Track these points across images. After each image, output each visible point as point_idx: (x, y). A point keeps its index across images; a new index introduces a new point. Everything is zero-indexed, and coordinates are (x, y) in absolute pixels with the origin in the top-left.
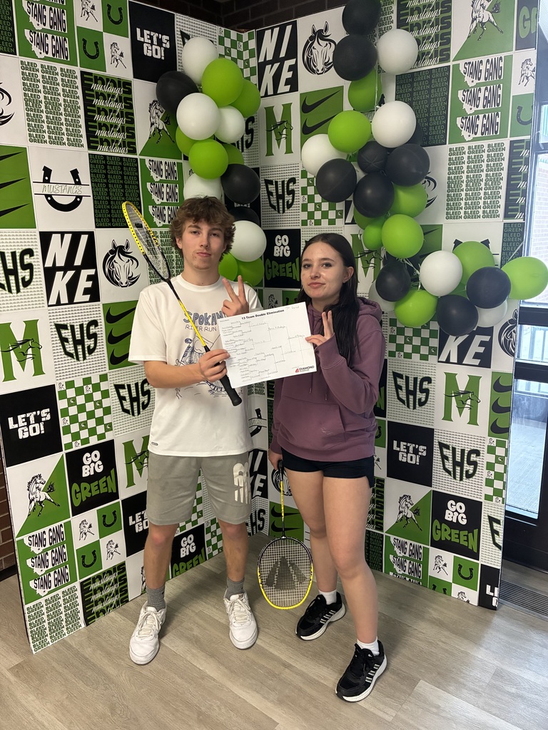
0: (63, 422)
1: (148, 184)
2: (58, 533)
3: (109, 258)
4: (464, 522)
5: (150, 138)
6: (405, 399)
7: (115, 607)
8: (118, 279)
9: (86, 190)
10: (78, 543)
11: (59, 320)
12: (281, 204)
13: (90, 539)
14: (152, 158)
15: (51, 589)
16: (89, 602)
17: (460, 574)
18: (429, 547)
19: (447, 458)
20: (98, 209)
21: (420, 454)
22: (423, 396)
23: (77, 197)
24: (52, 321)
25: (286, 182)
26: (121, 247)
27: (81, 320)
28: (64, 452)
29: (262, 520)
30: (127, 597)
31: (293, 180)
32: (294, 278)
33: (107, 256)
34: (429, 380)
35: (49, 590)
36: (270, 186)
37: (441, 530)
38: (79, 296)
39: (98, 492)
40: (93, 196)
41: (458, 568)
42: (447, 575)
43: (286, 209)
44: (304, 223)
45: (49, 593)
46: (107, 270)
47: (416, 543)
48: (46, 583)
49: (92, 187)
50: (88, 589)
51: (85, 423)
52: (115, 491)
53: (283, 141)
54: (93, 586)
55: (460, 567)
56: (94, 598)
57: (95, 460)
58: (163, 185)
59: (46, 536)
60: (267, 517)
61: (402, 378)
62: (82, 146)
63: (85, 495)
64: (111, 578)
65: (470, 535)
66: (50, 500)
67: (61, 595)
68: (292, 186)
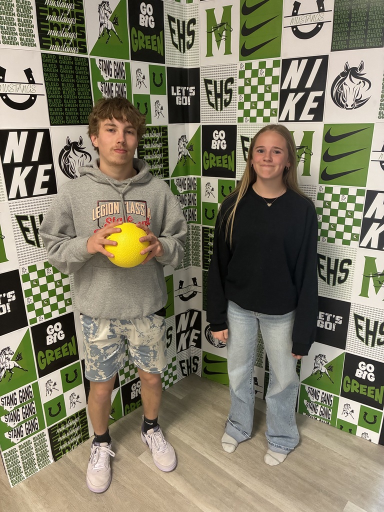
0: (27, 301)
1: (99, 83)
2: (27, 393)
3: (64, 154)
4: (373, 380)
5: (99, 38)
6: (326, 277)
7: (78, 444)
8: (74, 173)
9: (40, 89)
10: (45, 398)
11: (19, 212)
12: (219, 102)
13: (55, 394)
14: (102, 58)
15: (24, 437)
16: (57, 442)
17: (365, 419)
18: (339, 397)
19: (361, 328)
20: (52, 107)
21: (336, 322)
22: (343, 275)
23: (32, 95)
24: (13, 213)
25: (224, 82)
26: (75, 144)
27: (40, 211)
28: (30, 326)
29: (196, 364)
30: (88, 434)
31: (231, 80)
32: (229, 169)
33: (63, 151)
34: (349, 262)
35: (21, 438)
36: (209, 85)
37: (351, 384)
38: (38, 190)
39: (61, 356)
40: (47, 95)
41: (364, 415)
42: (354, 419)
43: (224, 107)
44: (240, 120)
45: (22, 440)
46: (62, 165)
47: (327, 393)
48: (19, 433)
49: (46, 86)
50: (55, 434)
51: (48, 300)
52: (75, 354)
53: (223, 43)
54: (59, 431)
55: (366, 414)
56: (60, 439)
57: (57, 330)
58: (112, 84)
59: (17, 397)
60: (200, 362)
61: (325, 259)
62: (35, 45)
63: (50, 359)
64: (75, 422)
65: (377, 390)
66: (19, 367)
67: (32, 441)
68: (229, 86)
